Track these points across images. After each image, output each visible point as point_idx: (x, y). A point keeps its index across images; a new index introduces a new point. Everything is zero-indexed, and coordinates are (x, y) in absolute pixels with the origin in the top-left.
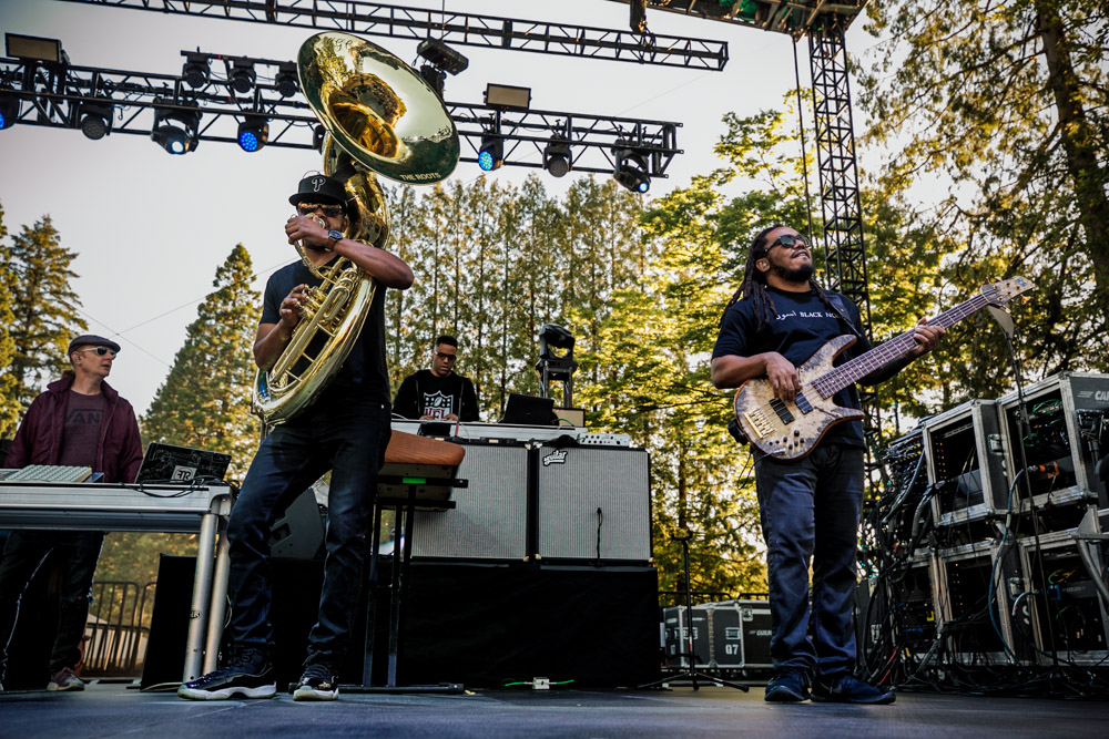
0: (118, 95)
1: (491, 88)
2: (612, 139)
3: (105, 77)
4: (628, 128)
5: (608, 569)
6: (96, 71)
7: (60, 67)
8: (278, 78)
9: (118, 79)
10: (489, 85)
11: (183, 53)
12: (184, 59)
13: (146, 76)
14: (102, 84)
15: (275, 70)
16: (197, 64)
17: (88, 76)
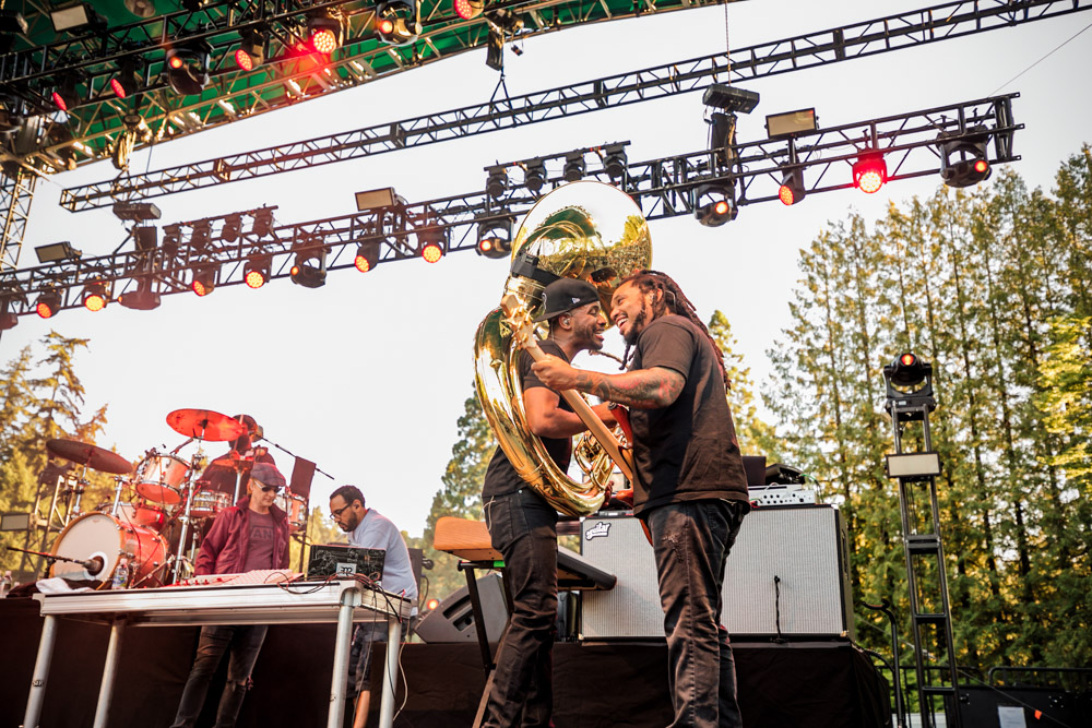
0: (450, 219)
1: (770, 119)
2: (932, 135)
3: (437, 207)
4: (953, 115)
5: (790, 645)
6: (426, 204)
7: (400, 208)
8: (567, 169)
9: (443, 206)
10: (767, 117)
11: (486, 169)
12: (487, 175)
13: (463, 197)
14: (435, 214)
15: (563, 161)
16: (497, 175)
17: (420, 210)
